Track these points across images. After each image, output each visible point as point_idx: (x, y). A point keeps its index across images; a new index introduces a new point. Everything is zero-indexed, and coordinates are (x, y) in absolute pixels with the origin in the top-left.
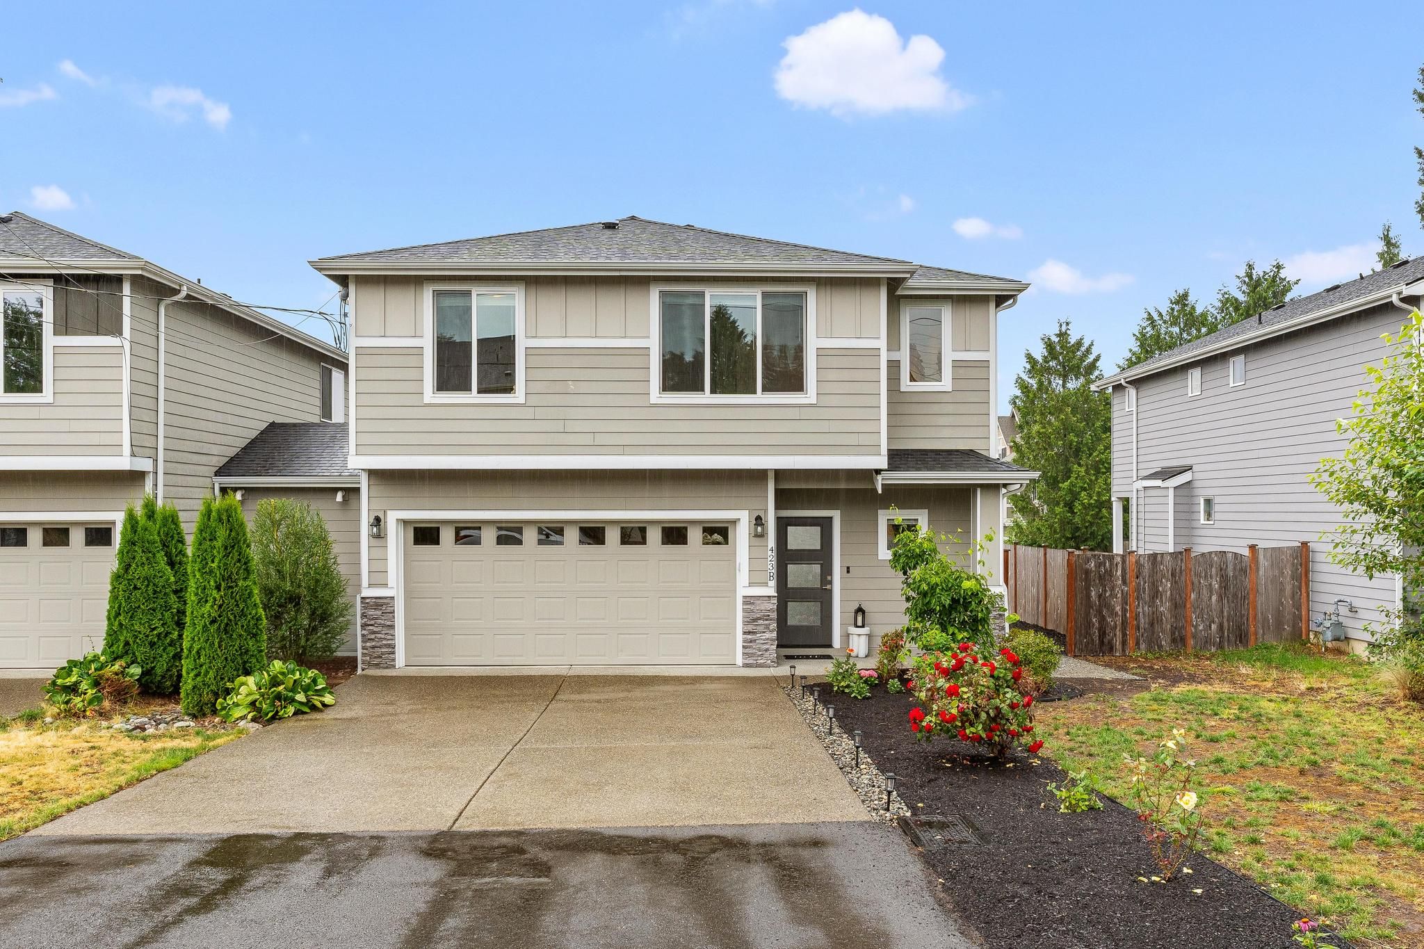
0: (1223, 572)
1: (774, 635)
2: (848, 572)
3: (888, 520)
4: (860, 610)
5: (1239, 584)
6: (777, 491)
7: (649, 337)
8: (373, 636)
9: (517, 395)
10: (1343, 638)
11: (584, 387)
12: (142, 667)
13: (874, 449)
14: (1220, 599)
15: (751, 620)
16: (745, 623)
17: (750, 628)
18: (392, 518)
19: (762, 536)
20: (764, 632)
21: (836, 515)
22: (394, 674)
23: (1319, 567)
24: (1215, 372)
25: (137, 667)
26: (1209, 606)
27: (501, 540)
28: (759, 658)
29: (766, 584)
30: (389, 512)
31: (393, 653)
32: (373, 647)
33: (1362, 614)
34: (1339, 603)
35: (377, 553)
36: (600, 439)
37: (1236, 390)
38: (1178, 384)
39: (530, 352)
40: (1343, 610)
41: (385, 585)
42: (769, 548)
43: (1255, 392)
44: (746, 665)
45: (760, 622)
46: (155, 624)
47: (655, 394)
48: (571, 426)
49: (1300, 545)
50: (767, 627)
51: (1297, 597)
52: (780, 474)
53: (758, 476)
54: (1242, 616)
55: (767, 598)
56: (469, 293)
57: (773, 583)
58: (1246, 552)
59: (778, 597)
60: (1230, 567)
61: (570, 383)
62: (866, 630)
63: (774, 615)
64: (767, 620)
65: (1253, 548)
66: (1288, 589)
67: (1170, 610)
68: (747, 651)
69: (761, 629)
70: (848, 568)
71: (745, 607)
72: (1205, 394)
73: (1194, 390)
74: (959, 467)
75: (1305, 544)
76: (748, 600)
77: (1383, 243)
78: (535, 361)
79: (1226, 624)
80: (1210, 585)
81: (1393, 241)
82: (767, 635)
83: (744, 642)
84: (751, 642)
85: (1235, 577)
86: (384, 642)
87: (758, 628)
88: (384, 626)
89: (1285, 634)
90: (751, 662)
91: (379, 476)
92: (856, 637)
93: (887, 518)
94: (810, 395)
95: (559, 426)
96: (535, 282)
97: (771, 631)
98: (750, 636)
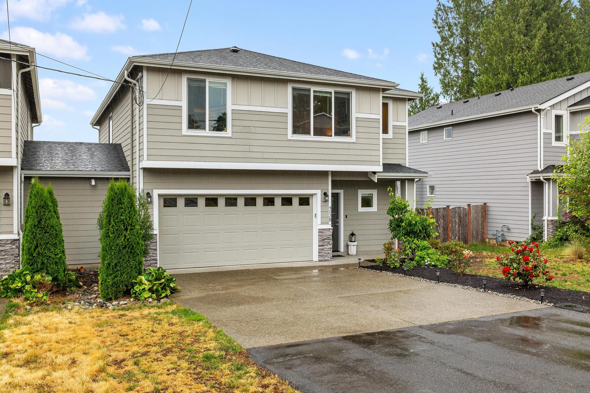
0: (460, 215)
1: (331, 246)
2: (346, 217)
4: (353, 234)
5: (465, 221)
6: (332, 181)
7: (287, 108)
9: (228, 132)
10: (504, 240)
11: (259, 130)
12: (52, 276)
13: (376, 163)
14: (459, 227)
15: (322, 240)
16: (319, 241)
17: (321, 244)
18: (156, 193)
19: (326, 201)
20: (327, 245)
21: (342, 192)
23: (491, 213)
24: (435, 134)
25: (49, 276)
26: (455, 229)
28: (325, 257)
29: (328, 223)
30: (154, 191)
33: (512, 230)
34: (503, 227)
36: (266, 156)
37: (446, 141)
38: (416, 137)
39: (233, 112)
40: (505, 230)
42: (329, 207)
43: (456, 142)
44: (320, 261)
45: (326, 241)
46: (57, 252)
47: (290, 136)
48: (253, 149)
49: (483, 204)
50: (328, 243)
51: (483, 225)
52: (334, 173)
53: (323, 174)
54: (466, 233)
55: (328, 230)
56: (204, 81)
57: (330, 223)
58: (467, 207)
59: (333, 229)
60: (462, 213)
61: (252, 128)
62: (355, 243)
63: (331, 237)
64: (328, 239)
65: (469, 205)
66: (480, 222)
67: (443, 232)
68: (320, 254)
69: (326, 243)
70: (346, 216)
71: (320, 234)
72: (429, 142)
73: (423, 140)
75: (485, 204)
76: (321, 231)
77: (421, 80)
78: (236, 116)
79: (461, 236)
80: (456, 220)
81: (425, 80)
82: (329, 247)
83: (319, 250)
84: (322, 250)
85: (463, 217)
86: (152, 258)
87: (325, 243)
89: (479, 239)
90: (322, 259)
92: (352, 246)
93: (361, 193)
94: (353, 138)
95: (247, 148)
96: (236, 78)
98: (321, 247)
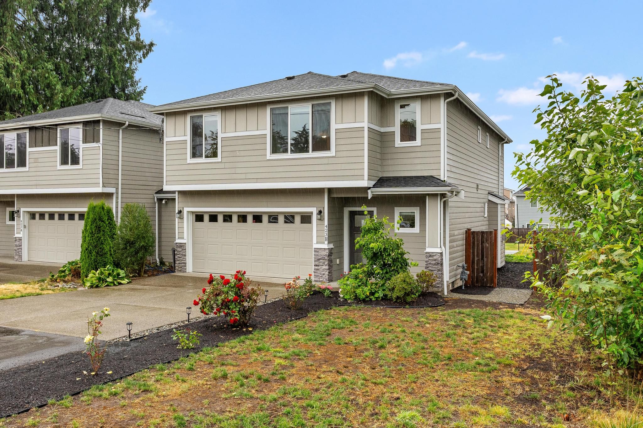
1: (327, 267)
3: (400, 212)
7: (266, 129)
8: (179, 259)
9: (218, 158)
11: (242, 153)
13: (361, 177)
15: (317, 260)
16: (315, 261)
17: (317, 263)
18: (186, 210)
19: (321, 219)
21: (374, 209)
22: (187, 275)
27: (225, 221)
28: (321, 278)
29: (324, 243)
30: (184, 208)
31: (186, 266)
32: (179, 263)
35: (180, 225)
36: (249, 176)
39: (223, 139)
41: (183, 238)
42: (325, 225)
44: (315, 281)
45: (321, 261)
47: (269, 156)
48: (238, 171)
50: (324, 263)
52: (330, 190)
53: (318, 192)
55: (324, 250)
56: (201, 116)
57: (326, 242)
61: (237, 152)
63: (327, 258)
64: (324, 260)
68: (315, 274)
69: (321, 264)
71: (315, 253)
74: (414, 185)
76: (317, 250)
78: (225, 143)
82: (324, 267)
83: (314, 270)
84: (317, 270)
86: (182, 261)
88: (182, 255)
90: (317, 279)
91: (183, 193)
93: (399, 211)
94: (333, 152)
95: (233, 171)
96: (225, 109)
97: (326, 265)
98: (316, 267)
